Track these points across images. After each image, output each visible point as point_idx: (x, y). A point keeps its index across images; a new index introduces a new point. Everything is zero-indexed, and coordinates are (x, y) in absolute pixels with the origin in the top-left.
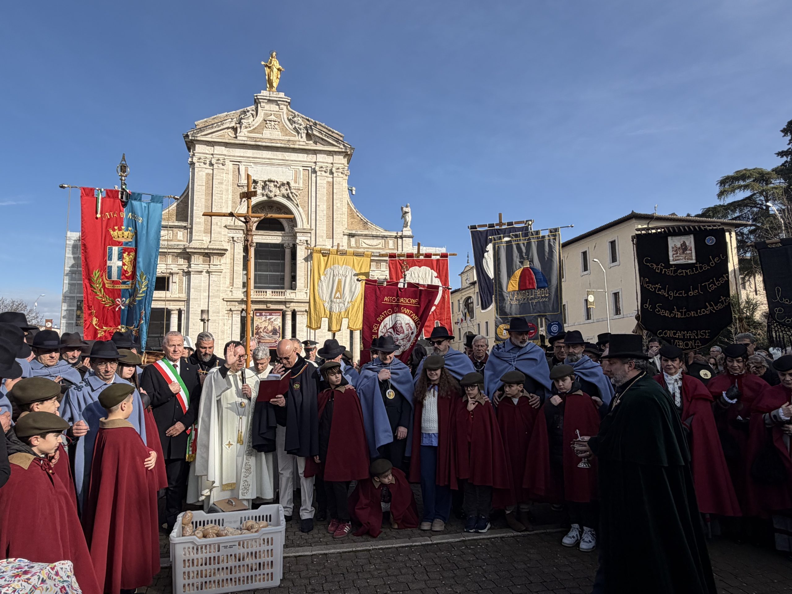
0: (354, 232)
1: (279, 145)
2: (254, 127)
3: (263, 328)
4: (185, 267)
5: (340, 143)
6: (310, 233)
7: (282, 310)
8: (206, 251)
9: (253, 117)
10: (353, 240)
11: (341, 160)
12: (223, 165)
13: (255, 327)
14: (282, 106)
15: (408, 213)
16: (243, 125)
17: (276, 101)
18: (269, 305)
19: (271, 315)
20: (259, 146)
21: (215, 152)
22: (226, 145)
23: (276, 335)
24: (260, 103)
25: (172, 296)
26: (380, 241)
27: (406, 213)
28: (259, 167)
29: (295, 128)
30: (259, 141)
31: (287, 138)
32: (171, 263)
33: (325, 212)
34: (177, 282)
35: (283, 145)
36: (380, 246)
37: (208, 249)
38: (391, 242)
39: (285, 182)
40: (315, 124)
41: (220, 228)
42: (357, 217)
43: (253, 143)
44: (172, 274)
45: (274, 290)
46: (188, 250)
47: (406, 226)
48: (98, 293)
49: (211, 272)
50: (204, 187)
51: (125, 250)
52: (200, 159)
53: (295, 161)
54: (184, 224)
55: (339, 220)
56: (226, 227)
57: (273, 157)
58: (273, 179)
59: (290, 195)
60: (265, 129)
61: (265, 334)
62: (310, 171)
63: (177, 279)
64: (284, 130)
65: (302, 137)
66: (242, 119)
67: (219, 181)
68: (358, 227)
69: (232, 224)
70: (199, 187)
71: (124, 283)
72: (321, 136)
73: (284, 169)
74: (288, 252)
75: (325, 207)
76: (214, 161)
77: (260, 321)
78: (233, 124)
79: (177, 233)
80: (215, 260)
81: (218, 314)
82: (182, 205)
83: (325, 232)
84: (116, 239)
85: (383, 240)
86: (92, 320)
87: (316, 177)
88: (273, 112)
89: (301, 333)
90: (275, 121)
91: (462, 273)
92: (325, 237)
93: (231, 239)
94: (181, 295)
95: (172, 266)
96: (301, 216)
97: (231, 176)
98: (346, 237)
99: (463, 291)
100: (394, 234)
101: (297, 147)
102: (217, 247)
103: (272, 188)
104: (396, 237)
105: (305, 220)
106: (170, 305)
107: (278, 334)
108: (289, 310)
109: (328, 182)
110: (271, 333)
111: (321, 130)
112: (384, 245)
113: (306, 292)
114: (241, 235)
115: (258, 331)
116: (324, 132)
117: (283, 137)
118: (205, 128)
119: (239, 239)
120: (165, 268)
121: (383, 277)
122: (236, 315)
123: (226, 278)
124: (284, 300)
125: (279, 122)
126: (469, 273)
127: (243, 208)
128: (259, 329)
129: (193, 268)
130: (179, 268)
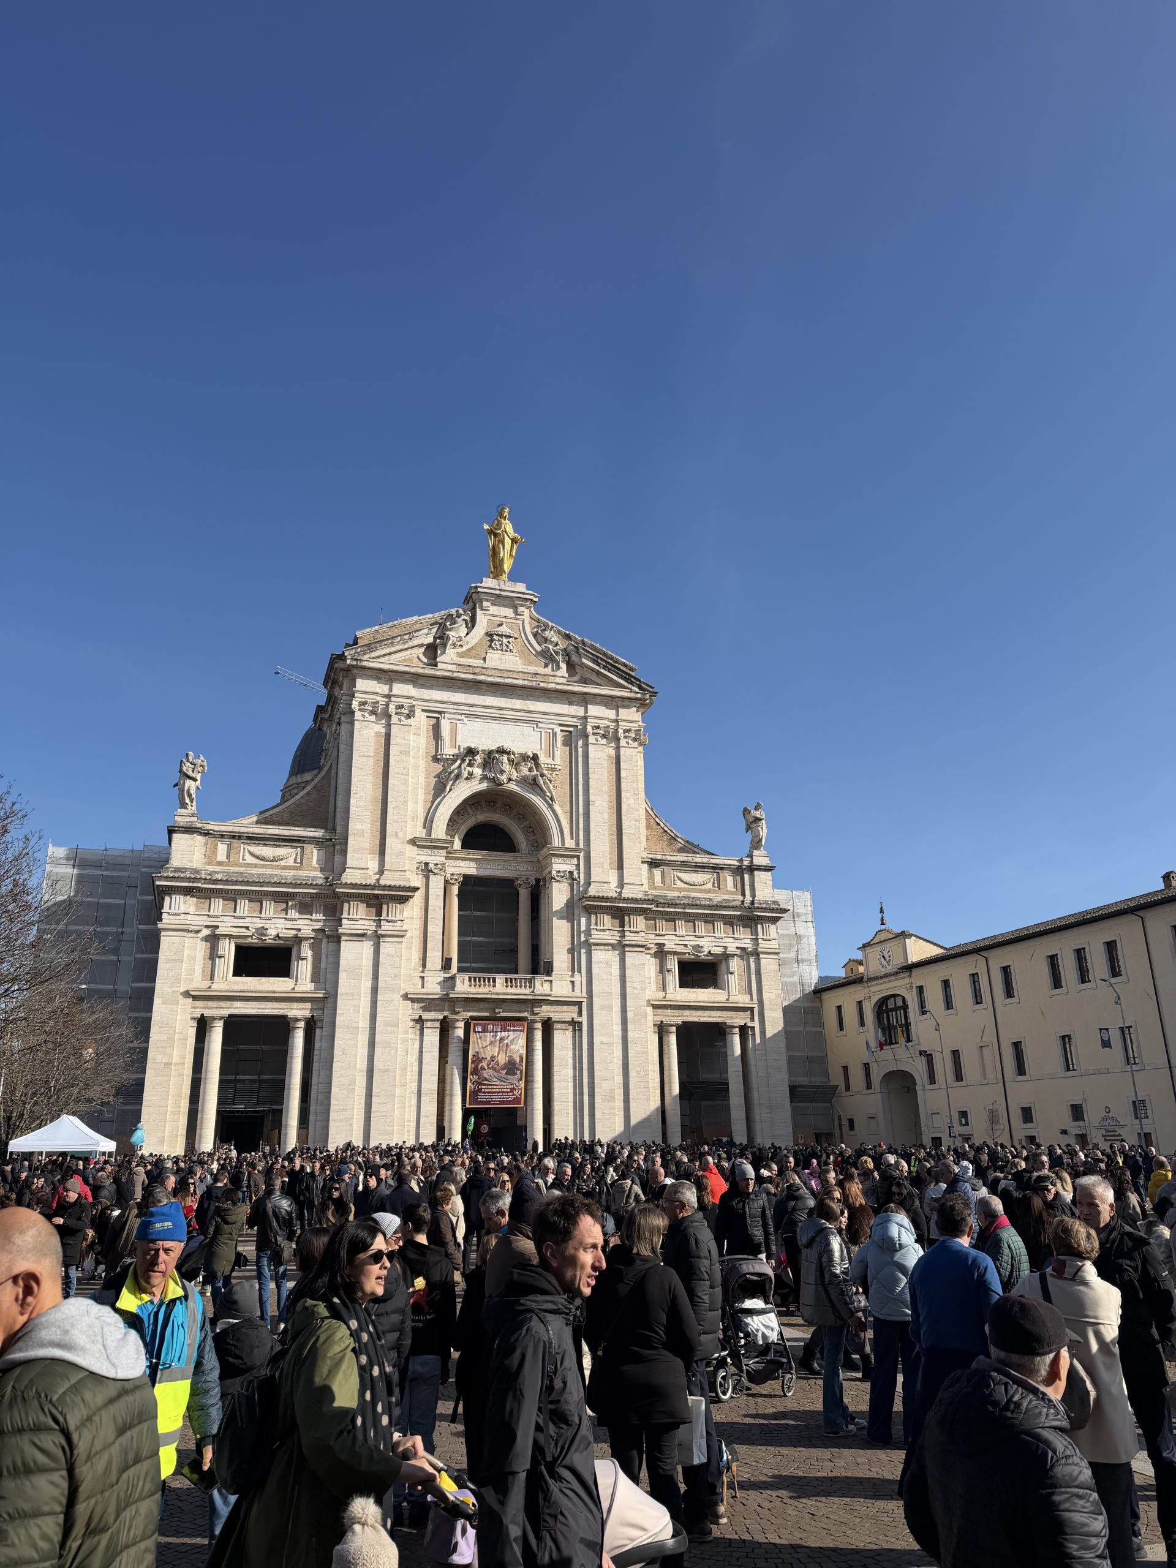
0: (659, 857)
1: (520, 682)
2: (468, 647)
3: (489, 1058)
4: (326, 926)
5: (632, 683)
6: (577, 857)
7: (524, 1019)
8: (376, 892)
9: (467, 627)
10: (657, 872)
11: (631, 716)
12: (409, 717)
13: (471, 1057)
14: (521, 609)
15: (760, 820)
16: (450, 642)
17: (512, 598)
18: (499, 1008)
19: (504, 1030)
20: (480, 682)
21: (395, 692)
22: (415, 679)
23: (515, 1074)
24: (481, 601)
25: (298, 988)
26: (710, 876)
27: (758, 820)
28: (477, 725)
29: (547, 651)
30: (478, 674)
31: (532, 669)
32: (297, 916)
33: (606, 816)
34: (309, 958)
35: (526, 683)
36: (710, 886)
37: (374, 887)
38: (729, 880)
39: (531, 755)
40: (584, 643)
41: (402, 843)
42: (657, 826)
43: (471, 677)
44: (298, 940)
45: (509, 976)
46: (335, 890)
47: (757, 848)
49: (383, 936)
50: (371, 761)
52: (364, 703)
53: (547, 714)
54: (324, 834)
55: (632, 832)
56: (411, 841)
57: (504, 706)
58: (508, 746)
59: (539, 780)
60: (491, 651)
61: (491, 1072)
62: (574, 734)
63: (309, 951)
64: (526, 655)
66: (446, 629)
67: (401, 749)
68: (659, 846)
69: (426, 835)
70: (362, 759)
72: (597, 668)
73: (527, 729)
74: (524, 894)
75: (605, 804)
76: (391, 709)
77: (481, 1043)
78: (430, 640)
79: (312, 853)
80: (393, 912)
81: (395, 1029)
82: (314, 796)
83: (606, 855)
85: (715, 875)
87: (586, 745)
88: (504, 620)
89: (564, 1071)
90: (511, 637)
91: (864, 946)
92: (607, 866)
93: (423, 867)
94: (315, 987)
95: (299, 922)
96: (559, 824)
97: (421, 741)
98: (646, 866)
99: (874, 983)
100: (735, 862)
101: (552, 686)
102: (397, 883)
103: (506, 766)
104: (739, 869)
105: (567, 831)
106: (292, 1009)
107: (518, 1072)
108: (538, 1019)
109: (610, 756)
110: (504, 1072)
111: (598, 657)
112: (716, 885)
113: (572, 979)
114: (442, 860)
115: (477, 1067)
116: (602, 659)
117: (526, 667)
118: (378, 645)
119: (439, 866)
120: (284, 926)
121: (719, 950)
122: (430, 1030)
123: (411, 948)
124: (531, 997)
125: (516, 638)
126: (888, 946)
127: (447, 804)
128: (480, 1062)
129: (347, 927)
130: (315, 927)
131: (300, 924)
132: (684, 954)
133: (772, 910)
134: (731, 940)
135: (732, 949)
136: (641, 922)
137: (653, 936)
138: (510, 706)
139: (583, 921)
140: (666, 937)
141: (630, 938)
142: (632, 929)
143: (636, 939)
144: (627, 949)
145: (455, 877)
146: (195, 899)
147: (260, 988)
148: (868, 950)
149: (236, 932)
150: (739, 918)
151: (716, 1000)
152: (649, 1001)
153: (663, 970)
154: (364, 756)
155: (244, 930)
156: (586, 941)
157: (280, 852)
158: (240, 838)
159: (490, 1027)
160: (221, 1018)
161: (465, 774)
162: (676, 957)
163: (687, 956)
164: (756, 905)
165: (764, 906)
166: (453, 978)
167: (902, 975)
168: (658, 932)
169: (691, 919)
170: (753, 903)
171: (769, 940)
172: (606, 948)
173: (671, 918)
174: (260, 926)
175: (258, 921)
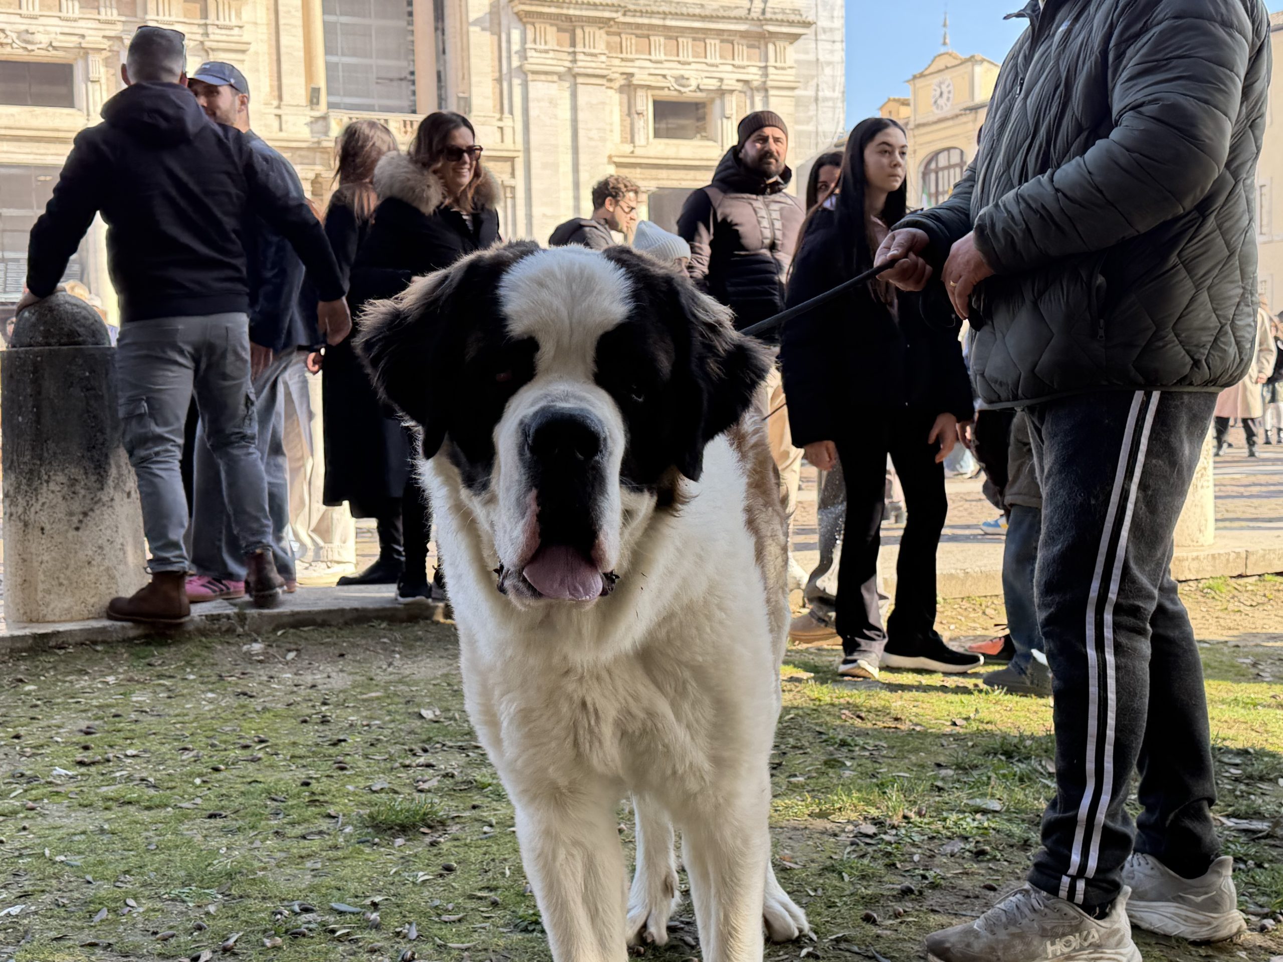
32: (77, 13)
34: (103, 81)
44: (81, 52)
63: (103, 70)
91: (915, 77)
95: (82, 23)
99: (923, 130)
113: (501, 124)
120: (59, 30)
121: (713, 84)
123: (257, 70)
126: (947, 76)
130: (108, 33)
131: (83, 26)
132: (662, 88)
133: (791, 23)
134: (730, 68)
135: (730, 82)
136: (600, 40)
137: (617, 62)
139: (516, 35)
140: (637, 63)
141: (584, 64)
142: (587, 50)
143: (593, 65)
144: (580, 80)
147: (34, 123)
148: (920, 83)
150: (744, 35)
151: (705, 156)
152: (610, 157)
153: (630, 112)
156: (520, 67)
162: (650, 93)
163: (666, 92)
164: (768, 15)
165: (780, 17)
166: (324, 118)
167: (964, 119)
168: (624, 56)
169: (672, 34)
170: (764, 12)
171: (783, 69)
172: (550, 78)
173: (644, 33)
174: (23, 27)
175: (17, 19)
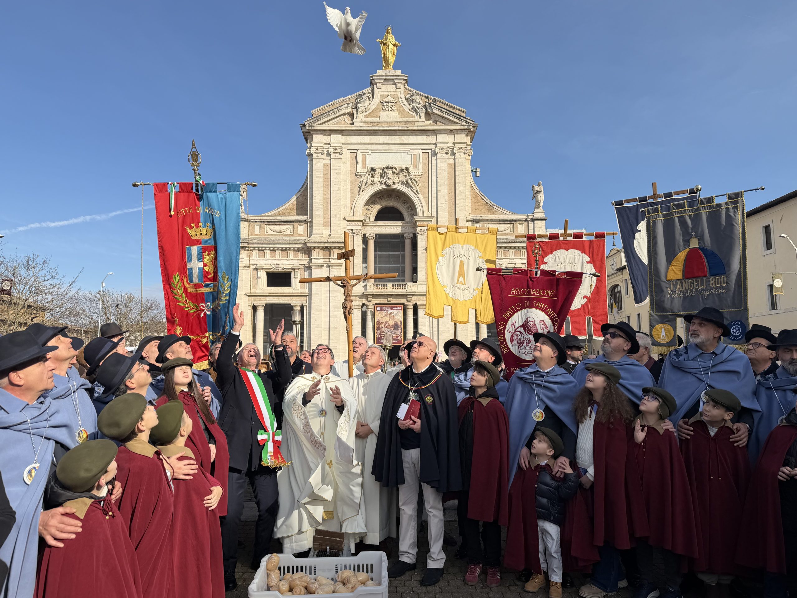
0: (478, 218)
1: (396, 128)
2: (370, 111)
3: (385, 323)
4: (306, 262)
5: (462, 120)
6: (431, 221)
7: (402, 304)
8: (326, 245)
9: (369, 100)
10: (478, 226)
11: (463, 139)
12: (340, 154)
13: (376, 322)
14: (398, 85)
15: (540, 192)
16: (360, 110)
17: (393, 80)
18: (389, 299)
19: (392, 309)
20: (376, 131)
21: (333, 141)
22: (343, 132)
23: (398, 330)
24: (376, 84)
25: (295, 291)
26: (508, 226)
27: (538, 192)
28: (377, 154)
29: (413, 108)
30: (376, 126)
31: (405, 119)
32: (292, 258)
33: (446, 198)
34: (299, 277)
35: (400, 128)
36: (508, 231)
37: (327, 242)
38: (520, 226)
39: (404, 168)
40: (435, 101)
41: (339, 220)
42: (481, 200)
43: (370, 128)
44: (293, 269)
45: (394, 283)
46: (308, 245)
47: (538, 208)
48: (180, 300)
49: (331, 266)
50: (322, 179)
51: (204, 249)
52: (317, 149)
53: (414, 144)
54: (304, 218)
55: (461, 205)
56: (345, 219)
57: (390, 142)
58: (391, 165)
59: (410, 182)
60: (382, 112)
61: (386, 329)
62: (430, 154)
63: (299, 274)
64: (402, 112)
65: (420, 117)
66: (358, 103)
67: (337, 171)
69: (351, 215)
70: (317, 179)
71: (207, 286)
72: (441, 114)
73: (404, 154)
74: (408, 243)
75: (446, 191)
76: (331, 151)
77: (380, 316)
78: (349, 110)
79: (298, 228)
80: (335, 254)
81: (339, 309)
82: (301, 199)
83: (447, 219)
84: (194, 238)
85: (512, 225)
86: (176, 329)
87: (436, 160)
88: (390, 93)
89: (424, 328)
90: (393, 102)
93: (351, 232)
94: (302, 291)
95: (293, 261)
96: (421, 203)
97: (348, 166)
98: (470, 223)
99: (609, 278)
100: (524, 217)
101: (415, 128)
102: (336, 240)
103: (391, 175)
104: (526, 220)
105: (425, 208)
106: (293, 301)
107: (400, 329)
108: (410, 304)
109: (450, 164)
110: (393, 329)
111: (441, 108)
112: (512, 230)
114: (360, 227)
115: (379, 326)
116: (444, 109)
117: (401, 119)
118: (321, 117)
119: (359, 231)
120: (287, 263)
122: (357, 310)
124: (405, 293)
125: (396, 103)
126: (614, 257)
127: (362, 198)
128: (380, 324)
129: (314, 262)
130: (301, 263)
134: (519, 260)
138: (394, 142)
145: (371, 235)
146: (246, 252)
147: (278, 291)
149: (265, 266)
154: (318, 177)
155: (269, 265)
157: (283, 228)
158: (264, 222)
159: (384, 308)
160: (263, 305)
161: (369, 182)
166: (366, 285)
174: (276, 263)
175: (275, 261)
